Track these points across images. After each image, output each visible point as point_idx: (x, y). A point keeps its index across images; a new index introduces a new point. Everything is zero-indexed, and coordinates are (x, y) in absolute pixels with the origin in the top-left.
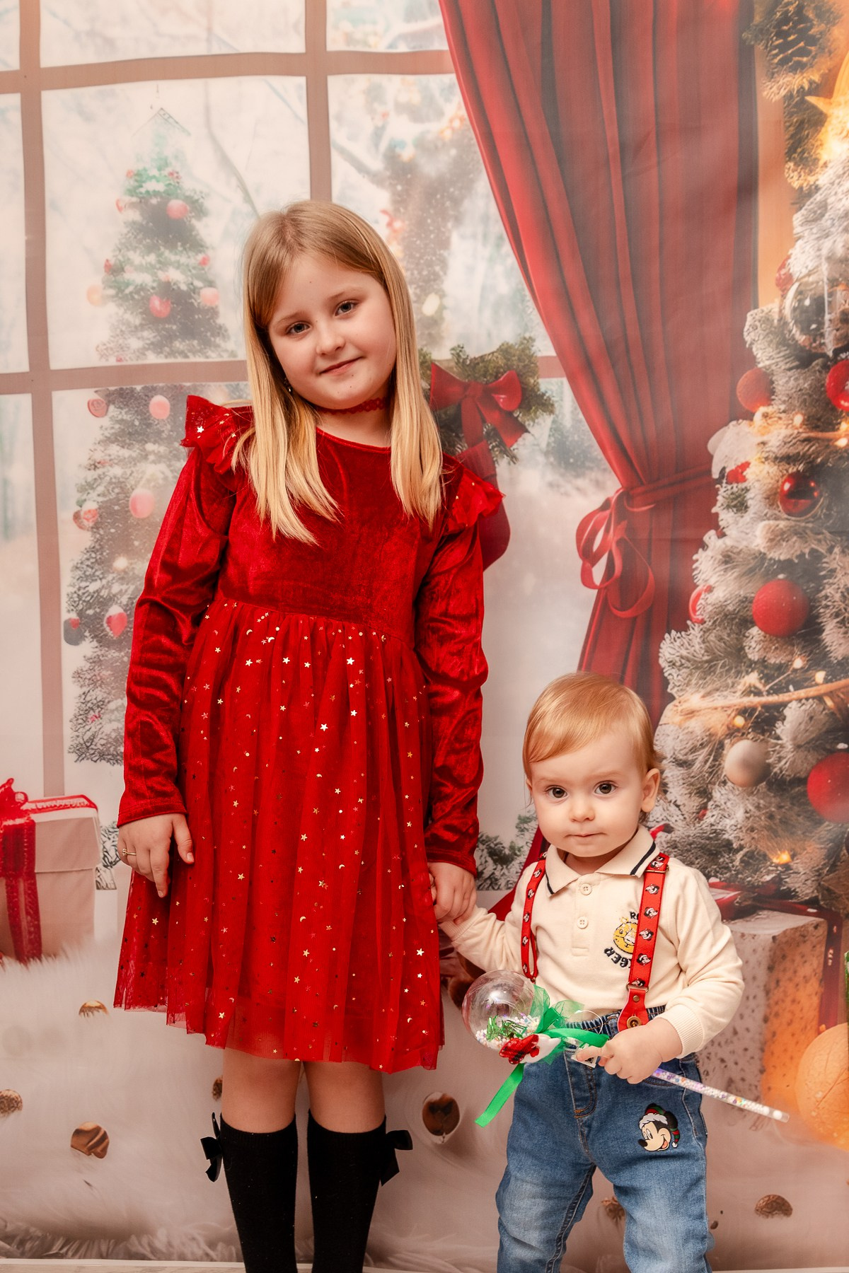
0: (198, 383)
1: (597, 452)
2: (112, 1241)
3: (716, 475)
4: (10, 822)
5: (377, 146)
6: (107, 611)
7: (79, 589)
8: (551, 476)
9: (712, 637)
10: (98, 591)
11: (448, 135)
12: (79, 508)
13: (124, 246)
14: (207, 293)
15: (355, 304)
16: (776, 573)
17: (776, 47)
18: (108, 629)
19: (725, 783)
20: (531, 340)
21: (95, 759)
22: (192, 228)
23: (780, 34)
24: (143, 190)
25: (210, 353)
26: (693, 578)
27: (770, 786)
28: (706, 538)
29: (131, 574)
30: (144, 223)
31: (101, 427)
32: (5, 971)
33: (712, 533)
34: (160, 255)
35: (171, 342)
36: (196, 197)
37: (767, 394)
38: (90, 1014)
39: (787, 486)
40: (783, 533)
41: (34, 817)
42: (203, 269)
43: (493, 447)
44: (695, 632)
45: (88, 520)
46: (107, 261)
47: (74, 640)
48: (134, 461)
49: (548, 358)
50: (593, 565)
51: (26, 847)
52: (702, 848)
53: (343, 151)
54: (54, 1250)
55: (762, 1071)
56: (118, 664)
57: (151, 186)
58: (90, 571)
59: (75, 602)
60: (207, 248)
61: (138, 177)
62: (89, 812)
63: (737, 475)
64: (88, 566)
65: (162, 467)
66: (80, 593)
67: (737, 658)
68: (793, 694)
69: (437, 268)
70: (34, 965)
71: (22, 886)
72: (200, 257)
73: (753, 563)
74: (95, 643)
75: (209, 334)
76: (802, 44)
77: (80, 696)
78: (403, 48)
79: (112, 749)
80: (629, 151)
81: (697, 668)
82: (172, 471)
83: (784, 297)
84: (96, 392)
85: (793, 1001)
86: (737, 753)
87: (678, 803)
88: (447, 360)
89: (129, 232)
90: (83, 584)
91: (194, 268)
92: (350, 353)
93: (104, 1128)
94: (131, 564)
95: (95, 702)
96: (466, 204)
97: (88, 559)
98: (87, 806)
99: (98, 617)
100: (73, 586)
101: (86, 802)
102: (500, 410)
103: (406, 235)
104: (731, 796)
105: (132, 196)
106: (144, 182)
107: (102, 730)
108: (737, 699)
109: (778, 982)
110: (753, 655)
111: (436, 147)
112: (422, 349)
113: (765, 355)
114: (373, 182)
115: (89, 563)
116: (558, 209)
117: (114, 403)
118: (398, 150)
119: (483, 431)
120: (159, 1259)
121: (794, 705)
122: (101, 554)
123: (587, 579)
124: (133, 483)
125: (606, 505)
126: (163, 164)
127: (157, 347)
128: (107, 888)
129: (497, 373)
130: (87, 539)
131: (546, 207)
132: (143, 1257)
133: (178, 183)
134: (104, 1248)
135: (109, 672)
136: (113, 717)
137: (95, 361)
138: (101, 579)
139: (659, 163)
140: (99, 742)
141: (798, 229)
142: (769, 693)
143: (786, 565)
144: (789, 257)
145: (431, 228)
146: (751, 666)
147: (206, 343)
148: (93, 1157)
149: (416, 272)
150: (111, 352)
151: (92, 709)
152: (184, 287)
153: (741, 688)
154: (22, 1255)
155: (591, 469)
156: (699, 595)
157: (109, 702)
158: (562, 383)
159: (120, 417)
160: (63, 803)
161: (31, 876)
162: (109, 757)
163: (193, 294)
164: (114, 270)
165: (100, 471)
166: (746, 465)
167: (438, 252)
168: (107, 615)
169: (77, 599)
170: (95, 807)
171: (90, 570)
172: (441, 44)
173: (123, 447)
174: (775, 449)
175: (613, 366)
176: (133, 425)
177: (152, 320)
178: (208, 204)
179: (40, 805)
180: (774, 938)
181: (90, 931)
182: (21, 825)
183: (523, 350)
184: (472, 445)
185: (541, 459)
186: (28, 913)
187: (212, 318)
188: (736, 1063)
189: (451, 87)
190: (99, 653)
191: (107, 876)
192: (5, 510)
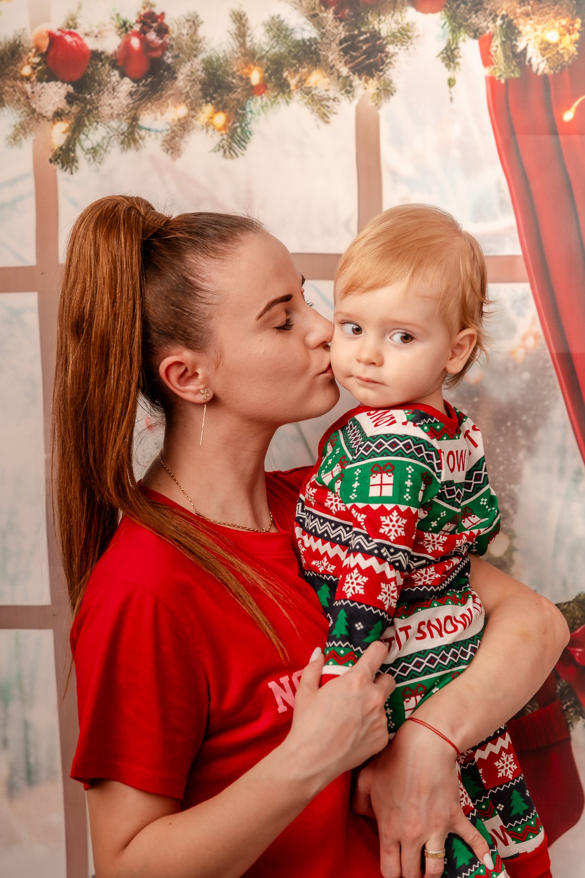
11: (521, 355)
43: (568, 707)
69: (507, 506)
96: (540, 434)
102: (576, 665)
111: (507, 370)
119: (556, 688)
129: (573, 624)
145: (500, 459)
167: (508, 487)
172: (513, 248)
184: (543, 705)
189: (524, 298)
192: (27, 755)
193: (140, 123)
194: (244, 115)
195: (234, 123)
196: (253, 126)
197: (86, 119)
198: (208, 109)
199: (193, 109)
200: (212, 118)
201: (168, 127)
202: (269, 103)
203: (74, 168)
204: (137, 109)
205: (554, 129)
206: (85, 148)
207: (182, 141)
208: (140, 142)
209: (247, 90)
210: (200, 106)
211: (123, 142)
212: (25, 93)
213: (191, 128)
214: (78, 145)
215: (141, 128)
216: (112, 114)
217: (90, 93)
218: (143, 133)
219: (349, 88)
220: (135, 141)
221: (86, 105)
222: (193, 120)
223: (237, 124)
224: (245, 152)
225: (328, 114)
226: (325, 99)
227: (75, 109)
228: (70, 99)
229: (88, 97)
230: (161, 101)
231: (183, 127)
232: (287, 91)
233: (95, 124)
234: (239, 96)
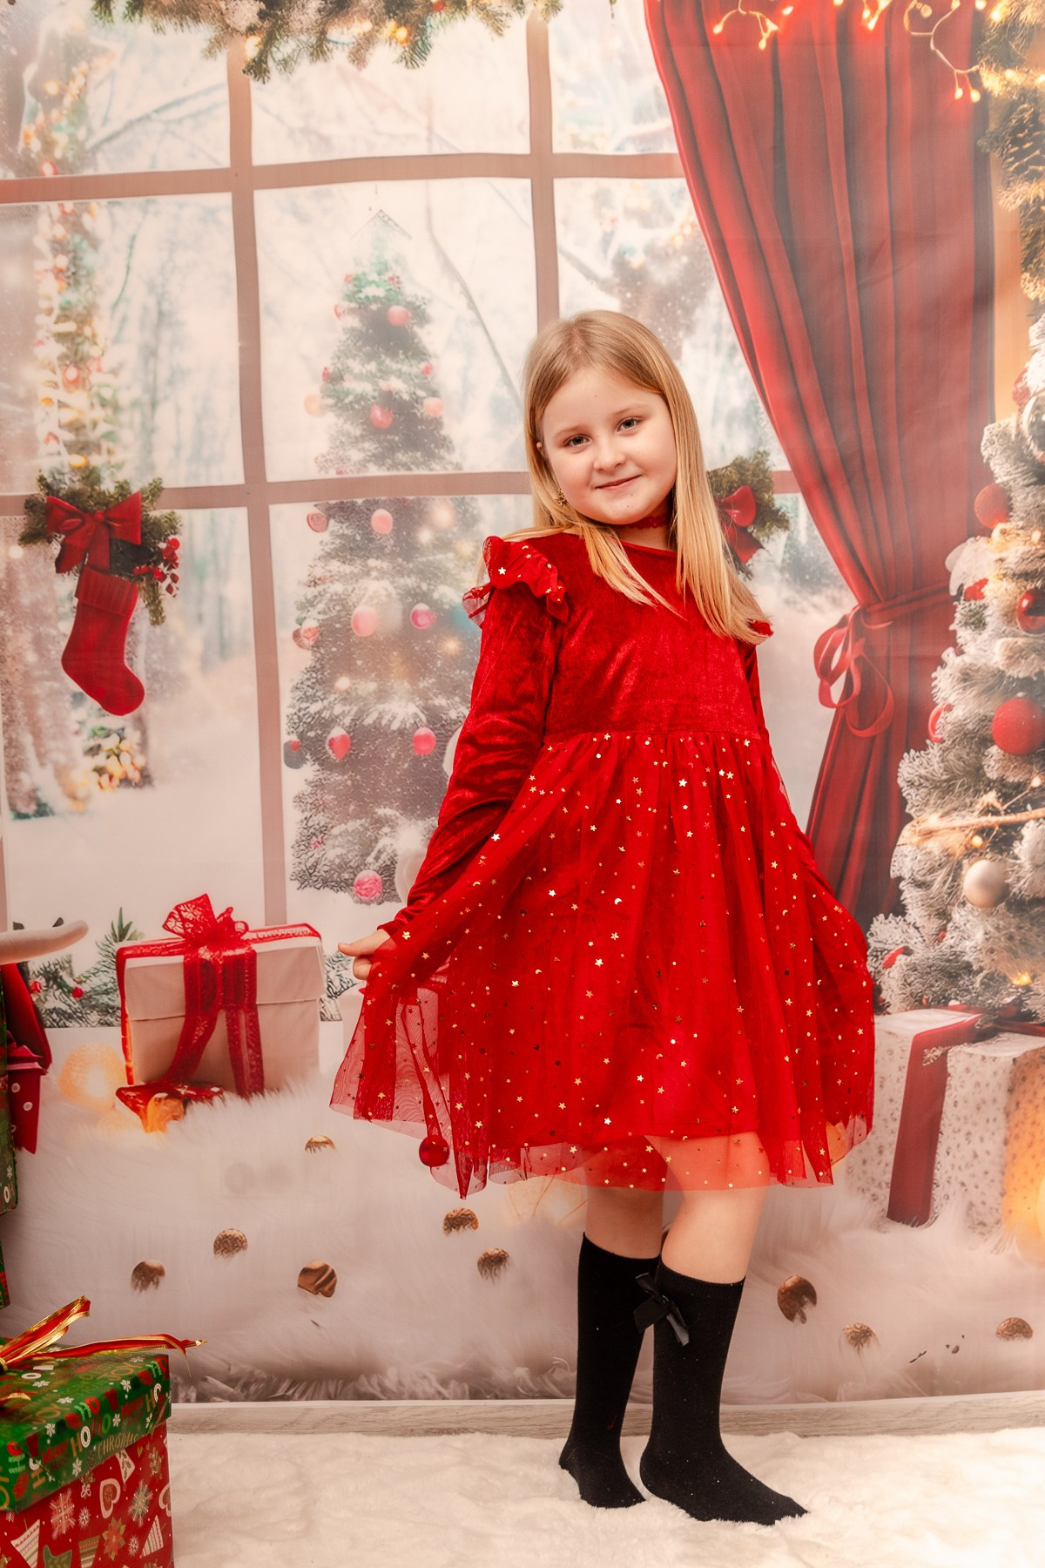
0: (421, 497)
1: (833, 568)
2: (340, 1382)
3: (953, 592)
4: (230, 953)
5: (605, 251)
6: (329, 733)
7: (299, 711)
8: (787, 593)
9: (951, 756)
10: (319, 713)
11: (679, 241)
12: (298, 627)
13: (343, 354)
14: (430, 403)
15: (639, 422)
16: (1015, 691)
17: (1012, 155)
18: (330, 752)
19: (964, 904)
20: (766, 454)
21: (318, 886)
22: (414, 336)
23: (1015, 142)
24: (362, 295)
25: (434, 465)
26: (932, 697)
27: (1009, 906)
28: (944, 656)
29: (354, 694)
30: (364, 330)
31: (322, 542)
32: (225, 1106)
33: (950, 650)
34: (380, 363)
35: (394, 454)
36: (418, 303)
37: (1004, 508)
38: (317, 1149)
39: (1025, 603)
40: (1021, 650)
41: (255, 947)
42: (426, 378)
44: (934, 751)
45: (308, 638)
46: (326, 369)
47: (295, 763)
48: (355, 577)
49: (782, 473)
50: (831, 683)
51: (247, 978)
52: (942, 970)
53: (569, 257)
54: (280, 1393)
55: (1003, 1194)
56: (341, 788)
57: (371, 291)
58: (310, 692)
59: (295, 723)
60: (430, 356)
61: (357, 282)
62: (313, 941)
63: (976, 592)
64: (308, 686)
65: (386, 583)
66: (301, 714)
67: (976, 779)
68: (1031, 813)
70: (256, 1100)
71: (243, 1019)
72: (423, 365)
73: (991, 681)
74: (317, 767)
75: (432, 446)
76: (1037, 152)
77: (302, 821)
78: (631, 150)
79: (335, 876)
80: (864, 260)
81: (935, 788)
82: (395, 588)
83: (1021, 411)
84: (316, 505)
85: (1034, 1123)
86: (975, 872)
87: (917, 925)
89: (348, 339)
90: (304, 705)
91: (416, 377)
92: (630, 470)
93: (332, 1266)
94: (354, 684)
95: (317, 827)
96: (698, 313)
97: (308, 679)
98: (310, 935)
99: (319, 740)
100: (294, 707)
101: (309, 931)
102: (734, 525)
104: (971, 918)
105: (351, 301)
106: (363, 287)
107: (325, 857)
108: (974, 819)
109: (1018, 1104)
110: (992, 774)
111: (667, 254)
113: (1003, 470)
114: (602, 289)
115: (309, 683)
116: (792, 319)
117: (334, 518)
118: (627, 257)
120: (389, 1399)
121: (1031, 824)
122: (322, 674)
123: (825, 698)
124: (355, 600)
125: (843, 622)
126: (383, 268)
127: (378, 459)
128: (332, 1019)
129: (731, 488)
130: (307, 658)
131: (779, 316)
132: (373, 1397)
133: (399, 288)
134: (332, 1390)
135: (332, 796)
136: (337, 843)
137: (314, 474)
138: (322, 700)
139: (894, 272)
140: (322, 868)
141: (1034, 342)
142: (1006, 813)
143: (1025, 683)
144: (1025, 371)
146: (990, 785)
147: (430, 456)
148: (320, 1296)
150: (331, 464)
151: (314, 834)
152: (406, 397)
153: (979, 807)
154: (247, 1399)
155: (827, 585)
156: (938, 714)
157: (332, 827)
158: (797, 499)
159: (341, 532)
160: (285, 932)
161: (252, 1008)
162: (333, 884)
163: (415, 404)
164: (333, 379)
165: (320, 588)
166: (984, 582)
168: (330, 737)
169: (297, 721)
170: (319, 936)
171: (311, 690)
172: (670, 147)
173: (344, 563)
174: (1013, 566)
175: (849, 481)
176: (355, 540)
177: (373, 431)
178: (431, 310)
179: (261, 935)
180: (1014, 1060)
181: (316, 1063)
182: (241, 956)
183: (758, 465)
185: (776, 575)
186: (249, 1046)
187: (436, 429)
188: (977, 1187)
189: (681, 192)
190: (321, 777)
191: (331, 1006)
192: (221, 629)
193: (328, 36)
194: (424, 30)
195: (415, 36)
196: (433, 40)
197: (277, 33)
198: (391, 24)
199: (377, 24)
200: (395, 32)
201: (354, 40)
202: (447, 18)
203: (266, 78)
204: (325, 24)
205: (705, 40)
206: (277, 60)
207: (367, 53)
208: (328, 53)
209: (427, 6)
210: (384, 21)
211: (312, 54)
212: (220, 10)
213: (376, 40)
214: (269, 56)
215: (329, 41)
216: (301, 29)
217: (281, 10)
218: (330, 46)
219: (520, 5)
220: (323, 53)
221: (277, 21)
222: (377, 34)
223: (418, 38)
224: (425, 63)
225: (502, 28)
226: (497, 14)
227: (266, 24)
228: (262, 15)
229: (279, 13)
230: (347, 17)
231: (368, 41)
232: (463, 7)
233: (285, 38)
234: (420, 13)
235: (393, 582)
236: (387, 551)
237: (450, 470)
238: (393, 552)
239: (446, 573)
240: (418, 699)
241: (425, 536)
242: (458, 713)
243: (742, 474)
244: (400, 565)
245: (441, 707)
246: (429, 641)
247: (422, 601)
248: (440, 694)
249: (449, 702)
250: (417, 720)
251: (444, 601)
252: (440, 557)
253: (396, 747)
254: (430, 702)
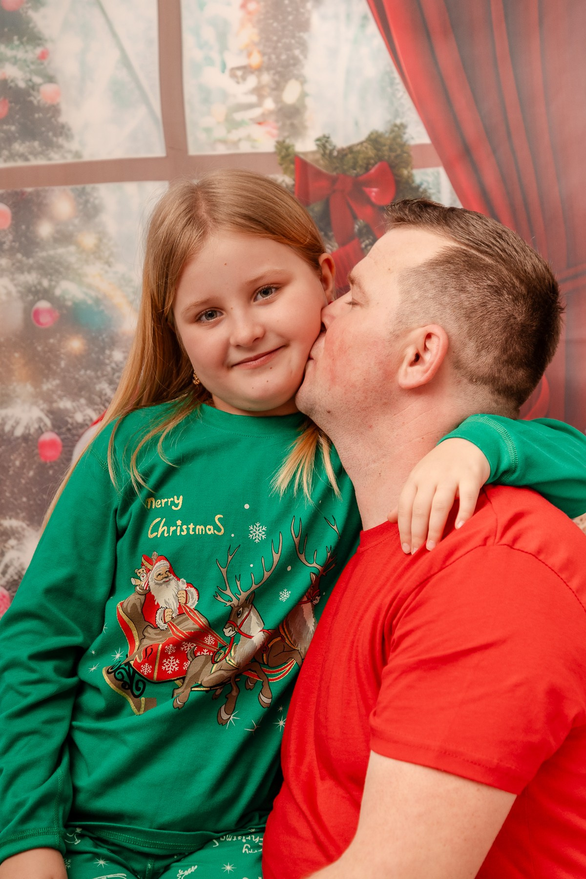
0: (40, 188)
14: (48, 89)
15: (277, 289)
20: (403, 126)
22: (29, 21)
25: (52, 155)
35: (10, 145)
42: (42, 64)
43: (366, 246)
49: (421, 147)
60: (46, 40)
65: (5, 281)
69: (297, 52)
72: (39, 51)
75: (50, 134)
82: (16, 285)
88: (313, 153)
91: (33, 63)
102: (372, 205)
103: (262, 17)
112: (284, 142)
119: (353, 228)
129: (368, 164)
145: (289, 9)
147: (48, 144)
149: (273, 57)
152: (22, 85)
158: (438, 173)
163: (32, 92)
167: (297, 35)
183: (394, 139)
184: (342, 244)
187: (53, 116)
235: (12, 280)
236: (6, 247)
237: (70, 159)
238: (12, 248)
239: (68, 268)
240: (41, 402)
241: (45, 230)
242: (85, 416)
243: (378, 150)
244: (20, 262)
245: (66, 410)
246: (52, 341)
247: (43, 298)
248: (65, 396)
249: (75, 404)
250: (42, 425)
251: (67, 297)
252: (61, 250)
253: (20, 454)
254: (55, 405)
